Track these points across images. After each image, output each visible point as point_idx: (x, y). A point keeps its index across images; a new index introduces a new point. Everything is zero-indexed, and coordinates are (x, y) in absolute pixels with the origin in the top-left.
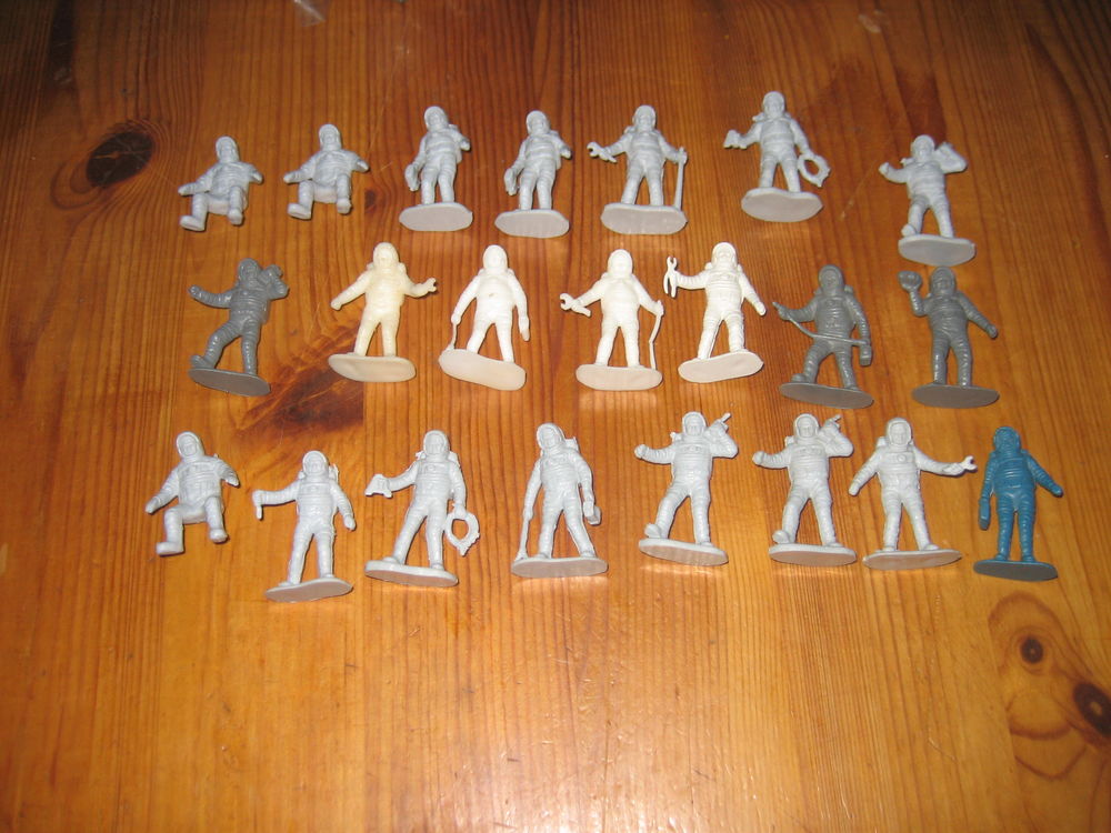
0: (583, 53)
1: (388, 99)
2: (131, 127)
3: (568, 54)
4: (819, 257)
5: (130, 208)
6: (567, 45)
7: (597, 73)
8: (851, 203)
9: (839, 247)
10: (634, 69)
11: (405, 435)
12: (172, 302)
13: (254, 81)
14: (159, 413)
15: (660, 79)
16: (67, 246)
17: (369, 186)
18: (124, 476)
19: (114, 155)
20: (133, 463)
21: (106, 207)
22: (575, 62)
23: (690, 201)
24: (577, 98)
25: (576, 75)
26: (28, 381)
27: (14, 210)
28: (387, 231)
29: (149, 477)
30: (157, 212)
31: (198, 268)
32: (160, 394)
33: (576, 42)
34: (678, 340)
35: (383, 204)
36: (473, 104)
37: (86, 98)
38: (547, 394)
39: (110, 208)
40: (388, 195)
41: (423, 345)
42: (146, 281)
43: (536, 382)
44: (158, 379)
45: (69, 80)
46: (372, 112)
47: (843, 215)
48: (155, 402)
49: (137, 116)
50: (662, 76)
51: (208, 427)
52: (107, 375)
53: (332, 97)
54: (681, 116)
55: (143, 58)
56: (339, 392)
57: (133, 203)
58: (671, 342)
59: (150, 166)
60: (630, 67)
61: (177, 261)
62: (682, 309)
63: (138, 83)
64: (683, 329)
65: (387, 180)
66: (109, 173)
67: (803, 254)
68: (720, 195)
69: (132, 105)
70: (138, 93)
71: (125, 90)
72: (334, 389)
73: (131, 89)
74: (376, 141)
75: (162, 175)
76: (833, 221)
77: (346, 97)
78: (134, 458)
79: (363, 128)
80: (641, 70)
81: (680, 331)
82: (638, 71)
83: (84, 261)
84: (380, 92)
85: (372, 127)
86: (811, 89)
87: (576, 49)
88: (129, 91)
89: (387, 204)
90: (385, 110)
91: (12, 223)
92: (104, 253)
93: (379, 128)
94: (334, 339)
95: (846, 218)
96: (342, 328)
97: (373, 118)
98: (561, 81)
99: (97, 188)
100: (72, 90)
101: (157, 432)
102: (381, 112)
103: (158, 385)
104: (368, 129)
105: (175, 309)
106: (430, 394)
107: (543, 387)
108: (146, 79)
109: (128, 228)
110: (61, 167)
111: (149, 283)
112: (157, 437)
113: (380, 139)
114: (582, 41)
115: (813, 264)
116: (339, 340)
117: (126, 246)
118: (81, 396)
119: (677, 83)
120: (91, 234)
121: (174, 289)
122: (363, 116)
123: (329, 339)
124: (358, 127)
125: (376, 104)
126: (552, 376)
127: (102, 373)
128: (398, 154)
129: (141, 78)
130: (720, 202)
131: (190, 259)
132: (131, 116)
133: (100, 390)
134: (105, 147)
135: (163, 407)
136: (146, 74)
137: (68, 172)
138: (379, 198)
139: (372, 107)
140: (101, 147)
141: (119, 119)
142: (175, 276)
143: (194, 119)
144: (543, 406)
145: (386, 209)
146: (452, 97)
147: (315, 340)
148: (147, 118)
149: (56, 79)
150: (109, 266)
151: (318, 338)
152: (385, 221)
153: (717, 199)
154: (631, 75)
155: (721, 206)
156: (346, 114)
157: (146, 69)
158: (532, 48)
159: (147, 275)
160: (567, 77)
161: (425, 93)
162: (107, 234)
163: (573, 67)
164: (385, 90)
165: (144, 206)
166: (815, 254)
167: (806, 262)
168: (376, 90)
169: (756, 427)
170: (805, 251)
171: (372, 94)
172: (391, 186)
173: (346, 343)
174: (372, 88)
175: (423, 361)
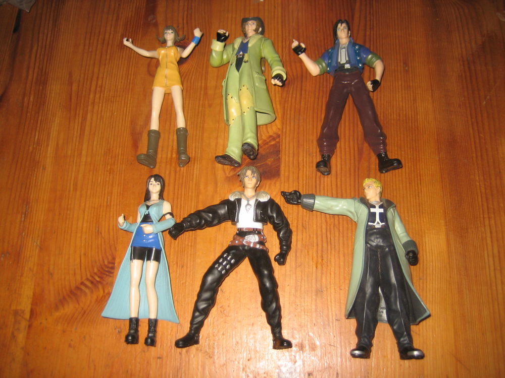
0: (375, 23)
3: (368, 23)
4: (473, 120)
6: (368, 19)
7: (381, 32)
8: (488, 97)
9: (482, 116)
10: (397, 32)
11: (297, 184)
12: (199, 119)
13: (233, 26)
14: (194, 167)
15: (408, 37)
18: (180, 192)
20: (183, 187)
22: (372, 27)
23: (419, 92)
24: (372, 43)
25: (372, 32)
26: (139, 148)
27: (132, 76)
28: (290, 96)
29: (190, 194)
30: (192, 81)
31: (210, 106)
32: (195, 159)
33: (372, 18)
34: (412, 152)
35: (289, 84)
36: (327, 43)
38: (357, 171)
41: (305, 146)
42: (188, 110)
43: (352, 165)
44: (194, 153)
45: (154, 21)
46: (284, 43)
47: (485, 103)
50: (409, 36)
51: (215, 174)
52: (172, 149)
54: (416, 53)
55: (186, 13)
56: (270, 163)
58: (409, 153)
59: (190, 60)
60: (395, 31)
61: (201, 102)
62: (414, 138)
63: (183, 24)
64: (414, 147)
68: (432, 90)
70: (184, 28)
71: (178, 26)
72: (268, 162)
74: (286, 56)
75: (195, 65)
76: (480, 105)
77: (273, 35)
78: (184, 185)
80: (400, 32)
81: (413, 148)
82: (398, 33)
84: (287, 34)
85: (284, 50)
86: (473, 45)
87: (372, 21)
88: (180, 27)
91: (131, 81)
93: (287, 50)
94: (268, 141)
96: (271, 136)
97: (284, 46)
98: (365, 35)
100: (156, 25)
101: (193, 175)
102: (288, 43)
103: (193, 155)
105: (200, 123)
106: (308, 167)
107: (355, 168)
108: (187, 23)
111: (189, 112)
112: (193, 177)
114: (374, 17)
115: (470, 123)
116: (270, 141)
118: (161, 157)
119: (415, 39)
121: (200, 114)
122: (280, 44)
123: (265, 140)
126: (359, 164)
127: (170, 148)
128: (295, 62)
129: (185, 22)
130: (432, 93)
131: (206, 102)
133: (169, 155)
135: (196, 164)
136: (187, 20)
139: (284, 41)
142: (201, 108)
143: (208, 41)
144: (355, 175)
145: (290, 86)
146: (318, 39)
149: (149, 20)
151: (261, 140)
152: (290, 91)
153: (430, 92)
154: (395, 34)
155: (432, 95)
157: (187, 17)
159: (188, 107)
160: (368, 33)
161: (307, 36)
163: (370, 28)
164: (289, 33)
165: (187, 77)
166: (472, 118)
167: (468, 122)
168: (285, 34)
169: (443, 191)
170: (467, 117)
171: (284, 35)
172: (292, 77)
173: (273, 143)
174: (284, 32)
175: (305, 153)
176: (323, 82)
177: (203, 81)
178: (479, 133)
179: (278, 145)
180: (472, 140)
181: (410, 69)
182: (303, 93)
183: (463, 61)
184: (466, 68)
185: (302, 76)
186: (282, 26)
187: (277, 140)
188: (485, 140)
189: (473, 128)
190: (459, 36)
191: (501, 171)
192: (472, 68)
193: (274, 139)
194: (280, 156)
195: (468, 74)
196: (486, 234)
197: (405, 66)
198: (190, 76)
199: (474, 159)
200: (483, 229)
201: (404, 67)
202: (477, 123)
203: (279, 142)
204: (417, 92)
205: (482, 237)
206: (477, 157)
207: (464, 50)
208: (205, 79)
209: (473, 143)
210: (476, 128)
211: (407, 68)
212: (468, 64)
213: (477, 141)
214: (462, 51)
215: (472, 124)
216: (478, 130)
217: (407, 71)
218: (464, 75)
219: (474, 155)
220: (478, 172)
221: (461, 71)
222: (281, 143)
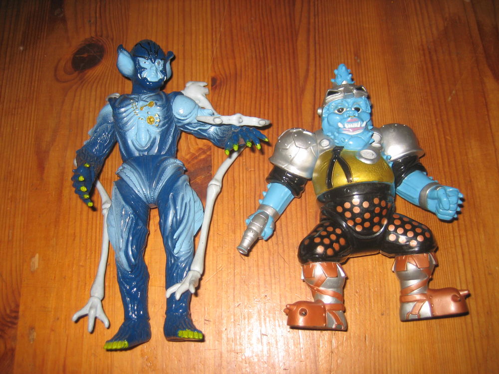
0: (320, 8)
1: (222, 30)
2: (93, 41)
3: (312, 9)
4: (438, 120)
5: (94, 82)
6: (312, 4)
7: (327, 19)
8: (454, 92)
9: (447, 115)
10: (346, 19)
11: (233, 206)
13: (154, 18)
15: (358, 24)
16: (63, 102)
17: (213, 75)
18: (94, 222)
19: (85, 55)
21: (82, 82)
22: (316, 13)
23: (374, 88)
24: (317, 31)
25: (317, 20)
26: (46, 171)
27: (36, 82)
28: (222, 99)
30: (107, 86)
32: (111, 180)
33: (316, 3)
35: (220, 84)
36: (265, 34)
37: (70, 25)
39: (84, 82)
40: (222, 79)
41: (241, 159)
44: (110, 173)
45: (62, 15)
46: (214, 36)
47: (450, 99)
48: (109, 184)
49: (96, 35)
50: (360, 22)
53: (194, 28)
54: (369, 43)
55: (99, 4)
56: (199, 182)
57: (95, 80)
59: (104, 61)
60: (344, 17)
63: (96, 17)
65: (222, 72)
66: (82, 65)
67: (429, 118)
68: (389, 86)
69: (93, 28)
70: (96, 23)
71: (90, 21)
73: (93, 20)
74: (216, 52)
75: (109, 66)
76: (445, 101)
77: (201, 27)
79: (210, 44)
80: (349, 18)
83: (72, 110)
84: (218, 25)
85: (214, 44)
86: (435, 32)
87: (316, 6)
88: (92, 21)
89: (222, 84)
90: (220, 35)
91: (36, 89)
92: (82, 106)
93: (218, 45)
94: (197, 154)
95: (451, 100)
96: (200, 149)
97: (214, 40)
98: (309, 23)
99: (77, 72)
100: (64, 20)
102: (218, 36)
103: (110, 175)
104: (212, 45)
106: (245, 184)
108: (100, 16)
109: (93, 93)
110: (59, 61)
113: (218, 52)
115: (434, 123)
116: (199, 155)
117: (92, 103)
119: (367, 26)
120: (75, 96)
122: (209, 38)
123: (194, 154)
124: (207, 44)
125: (216, 31)
128: (228, 58)
129: (98, 15)
130: (389, 89)
132: (93, 35)
134: (81, 51)
136: (100, 13)
137: (62, 63)
138: (218, 82)
139: (214, 33)
140: (78, 51)
141: (87, 36)
143: (125, 37)
145: (222, 87)
146: (254, 29)
147: (187, 155)
148: (101, 36)
149: (56, 14)
150: (84, 112)
151: (189, 153)
152: (221, 94)
153: (387, 88)
154: (344, 21)
155: (389, 92)
156: (201, 37)
157: (100, 10)
158: (294, 5)
160: (312, 20)
162: (82, 97)
163: (315, 16)
164: (220, 24)
165: (101, 82)
166: (436, 118)
167: (431, 123)
168: (216, 24)
169: (406, 207)
170: (430, 117)
171: (214, 27)
172: (224, 75)
173: (203, 157)
174: (214, 24)
175: (241, 167)
176: (261, 80)
177: (120, 86)
178: (444, 134)
179: (209, 159)
180: (438, 143)
181: (362, 62)
182: (237, 95)
183: (423, 50)
184: (427, 57)
185: (236, 74)
186: (212, 16)
187: (208, 153)
188: (452, 142)
189: (438, 130)
190: (418, 21)
191: (472, 180)
192: (435, 58)
193: (204, 152)
194: (212, 172)
195: (429, 65)
196: (457, 256)
197: (356, 58)
198: (105, 80)
199: (441, 166)
200: (454, 250)
201: (355, 60)
202: (442, 122)
203: (210, 156)
204: (371, 88)
205: (453, 260)
206: (443, 164)
207: (424, 37)
209: (438, 148)
210: (441, 129)
211: (359, 61)
212: (430, 53)
213: (444, 144)
214: (421, 37)
215: (437, 124)
216: (444, 131)
217: (359, 64)
218: (425, 67)
219: (440, 161)
220: (446, 181)
221: (421, 61)
222: (212, 157)
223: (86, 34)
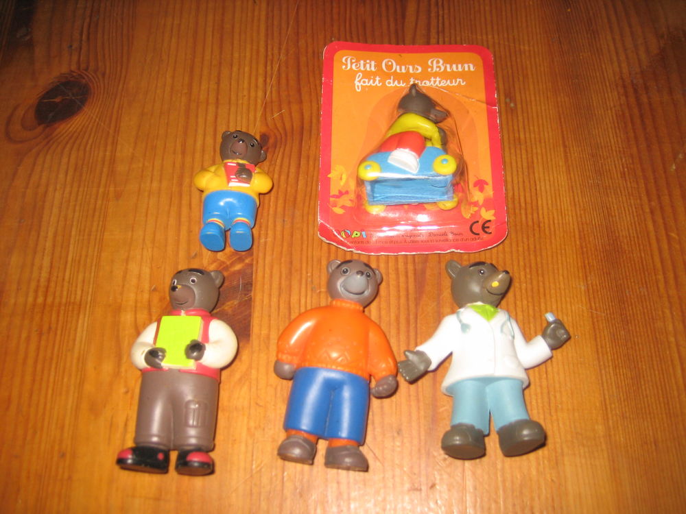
1: (283, 57)
2: (73, 76)
3: (434, 22)
4: (653, 203)
5: (67, 143)
6: (433, 14)
8: (681, 156)
9: (670, 195)
12: (95, 224)
13: (174, 40)
14: (77, 321)
15: (512, 45)
16: (15, 174)
17: (264, 129)
18: (45, 378)
19: (57, 100)
20: (54, 366)
21: (48, 143)
23: (539, 151)
28: (277, 168)
29: (66, 380)
30: (88, 149)
31: (118, 196)
32: (80, 305)
33: (441, 13)
34: (528, 276)
35: (275, 146)
37: (39, 51)
38: (412, 321)
39: (51, 142)
40: (279, 137)
41: (304, 272)
42: (75, 206)
43: (402, 310)
44: (79, 292)
45: (28, 38)
46: (269, 68)
48: (75, 312)
49: (79, 68)
51: (118, 336)
52: (38, 286)
53: (236, 55)
54: (530, 76)
55: (87, 20)
56: (230, 311)
57: (70, 138)
58: (523, 278)
59: (85, 109)
60: (487, 34)
61: (101, 190)
62: (532, 247)
63: (81, 40)
64: (533, 265)
65: (279, 125)
66: (51, 115)
67: (638, 201)
68: (565, 146)
69: (75, 58)
70: (81, 49)
71: (71, 46)
72: (226, 308)
73: (75, 45)
74: (271, 92)
75: (94, 117)
76: (665, 172)
77: (248, 54)
78: (54, 362)
79: (261, 80)
80: (496, 37)
81: (530, 267)
82: (493, 38)
83: (27, 187)
84: (276, 51)
85: (268, 80)
86: (643, 56)
87: (440, 18)
88: (74, 47)
89: (278, 146)
90: (279, 66)
92: (44, 181)
93: (274, 81)
94: (228, 263)
95: (676, 170)
99: (41, 127)
100: (30, 45)
101: (74, 340)
102: (276, 67)
103: (78, 297)
104: (265, 81)
105: (97, 231)
107: (409, 315)
108: (88, 38)
109: (65, 160)
110: (15, 108)
111: (77, 208)
112: (74, 344)
113: (274, 89)
114: (446, 11)
115: (647, 210)
116: (232, 264)
117: (61, 176)
118: (15, 304)
119: (527, 48)
120: (34, 164)
121: (97, 214)
122: (261, 71)
123: (224, 263)
124: (257, 80)
125: (272, 61)
126: (417, 305)
127: (33, 285)
128: (289, 103)
129: (84, 37)
130: (565, 152)
131: (112, 189)
132: (74, 67)
133: (30, 299)
134: (52, 92)
135: (81, 316)
136: (89, 34)
137: (20, 112)
138: (271, 141)
139: (269, 63)
140: (47, 93)
141: (64, 69)
142: (99, 202)
143: (124, 71)
144: (408, 331)
145: (277, 150)
147: (212, 264)
148: (87, 69)
150: (46, 192)
151: (214, 261)
152: (276, 160)
155: (566, 157)
156: (247, 69)
157: (89, 26)
158: (404, 17)
159: (76, 200)
161: (314, 52)
162: (46, 166)
163: (438, 33)
164: (280, 49)
165: (78, 142)
166: (650, 201)
167: (642, 209)
168: (272, 49)
169: (598, 358)
170: (641, 199)
171: (270, 53)
172: (282, 131)
173: (238, 267)
174: (269, 47)
175: (303, 286)
177: (109, 148)
178: (666, 229)
179: (248, 271)
180: (655, 245)
181: (519, 106)
182: (303, 162)
183: (624, 87)
184: (632, 100)
185: (302, 128)
186: (267, 35)
187: (247, 261)
188: (680, 243)
189: (654, 222)
190: (614, 39)
192: (644, 99)
193: (241, 260)
194: (252, 294)
195: (636, 111)
197: (508, 100)
198: (85, 140)
199: (662, 285)
201: (506, 103)
202: (662, 208)
203: (251, 265)
204: (534, 151)
206: (666, 282)
207: (624, 65)
208: (113, 143)
209: (656, 253)
210: (660, 221)
211: (512, 105)
212: (636, 91)
213: (665, 246)
214: (620, 66)
215: (652, 212)
216: (665, 224)
217: (513, 111)
218: (627, 114)
219: (661, 277)
220: (672, 313)
221: (621, 105)
222: (254, 269)
223: (63, 67)
